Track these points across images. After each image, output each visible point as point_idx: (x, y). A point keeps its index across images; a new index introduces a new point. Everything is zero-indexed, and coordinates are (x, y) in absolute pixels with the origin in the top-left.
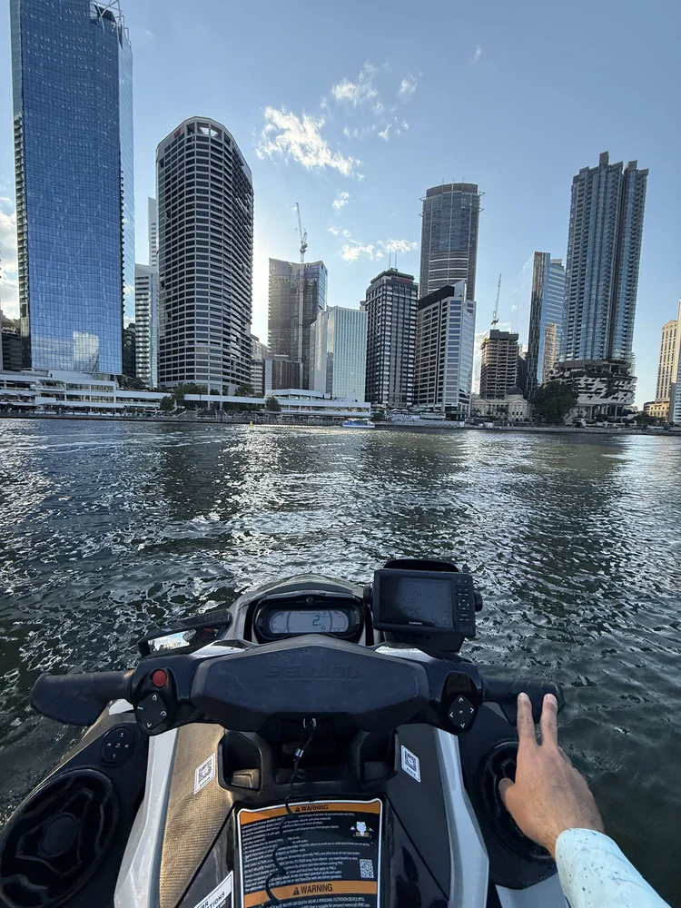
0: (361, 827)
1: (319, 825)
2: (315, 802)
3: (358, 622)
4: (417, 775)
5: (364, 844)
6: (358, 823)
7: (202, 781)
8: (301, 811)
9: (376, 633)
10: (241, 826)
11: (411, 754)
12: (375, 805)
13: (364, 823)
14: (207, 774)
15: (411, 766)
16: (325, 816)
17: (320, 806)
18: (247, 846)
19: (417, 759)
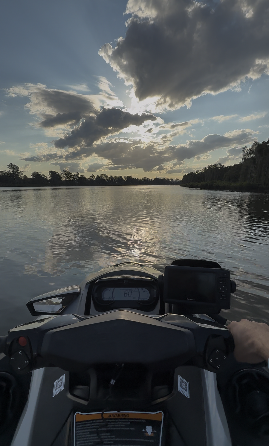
0: (149, 430)
1: (122, 427)
2: (121, 412)
3: (155, 296)
4: (187, 394)
5: (150, 441)
6: (147, 427)
7: (57, 390)
8: (112, 417)
9: (166, 305)
10: (76, 422)
11: (185, 381)
12: (159, 415)
13: (151, 427)
14: (60, 386)
15: (184, 388)
16: (126, 422)
17: (124, 415)
18: (79, 436)
19: (188, 384)
